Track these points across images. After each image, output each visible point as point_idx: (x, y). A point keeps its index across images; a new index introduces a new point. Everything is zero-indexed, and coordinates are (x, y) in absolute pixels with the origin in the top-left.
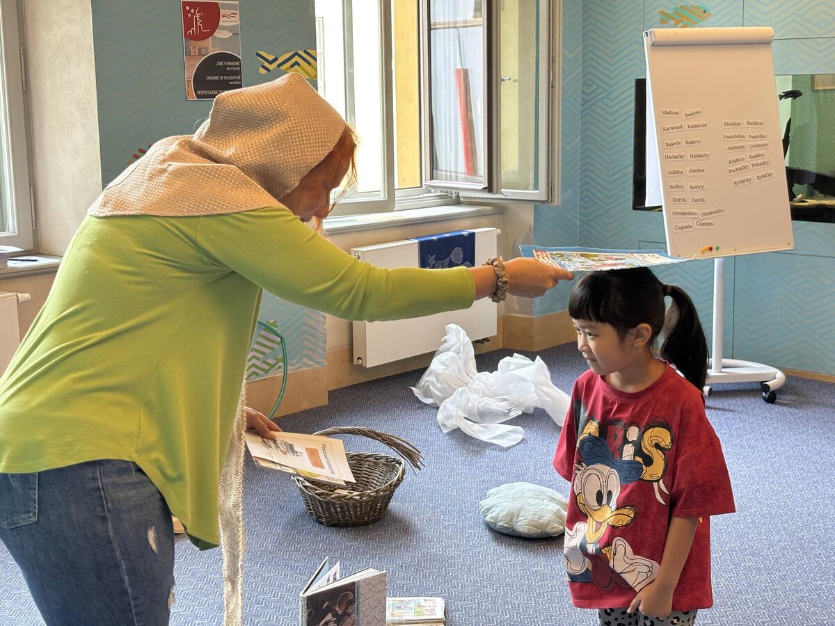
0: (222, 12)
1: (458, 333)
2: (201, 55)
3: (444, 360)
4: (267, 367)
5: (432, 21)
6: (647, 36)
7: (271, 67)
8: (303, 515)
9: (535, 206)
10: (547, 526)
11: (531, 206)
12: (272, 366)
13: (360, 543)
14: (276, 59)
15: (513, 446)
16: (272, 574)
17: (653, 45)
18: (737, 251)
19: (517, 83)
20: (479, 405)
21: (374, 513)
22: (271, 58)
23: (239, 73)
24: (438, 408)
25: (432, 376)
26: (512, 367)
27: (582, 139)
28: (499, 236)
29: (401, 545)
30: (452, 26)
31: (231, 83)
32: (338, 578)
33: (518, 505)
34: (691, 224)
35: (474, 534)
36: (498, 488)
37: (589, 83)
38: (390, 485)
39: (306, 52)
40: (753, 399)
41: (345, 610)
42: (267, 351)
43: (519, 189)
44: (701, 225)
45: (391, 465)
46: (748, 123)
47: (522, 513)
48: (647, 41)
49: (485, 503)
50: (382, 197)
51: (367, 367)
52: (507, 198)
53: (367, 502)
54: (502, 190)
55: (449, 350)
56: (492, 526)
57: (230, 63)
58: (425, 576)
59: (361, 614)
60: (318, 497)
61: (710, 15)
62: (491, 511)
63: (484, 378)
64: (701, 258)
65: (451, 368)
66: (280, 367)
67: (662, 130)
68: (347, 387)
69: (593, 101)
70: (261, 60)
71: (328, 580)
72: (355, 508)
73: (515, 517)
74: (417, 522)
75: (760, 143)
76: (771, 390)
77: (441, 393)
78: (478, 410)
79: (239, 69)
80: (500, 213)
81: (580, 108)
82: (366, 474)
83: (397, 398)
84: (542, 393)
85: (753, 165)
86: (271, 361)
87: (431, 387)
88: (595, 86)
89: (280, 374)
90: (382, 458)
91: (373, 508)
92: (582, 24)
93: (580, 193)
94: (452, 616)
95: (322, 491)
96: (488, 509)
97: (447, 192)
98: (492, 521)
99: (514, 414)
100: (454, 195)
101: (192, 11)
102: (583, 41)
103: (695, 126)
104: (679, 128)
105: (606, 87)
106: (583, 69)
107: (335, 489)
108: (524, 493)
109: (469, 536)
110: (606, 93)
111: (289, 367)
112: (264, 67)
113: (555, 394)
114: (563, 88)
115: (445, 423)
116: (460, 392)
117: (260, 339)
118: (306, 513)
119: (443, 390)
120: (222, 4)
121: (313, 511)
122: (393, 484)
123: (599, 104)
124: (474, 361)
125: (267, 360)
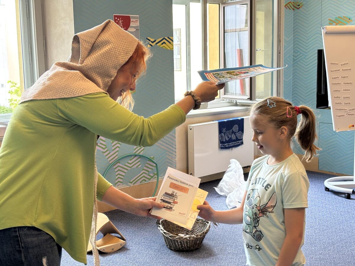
0: (132, 20)
1: (236, 163)
3: (229, 176)
4: (150, 177)
5: (225, 29)
6: (323, 29)
8: (163, 246)
12: (152, 177)
13: (189, 259)
14: (155, 41)
17: (326, 33)
19: (263, 51)
21: (196, 246)
24: (227, 197)
25: (224, 182)
27: (293, 77)
29: (208, 261)
30: (234, 31)
34: (344, 114)
37: (296, 52)
38: (203, 233)
39: (168, 38)
42: (150, 170)
44: (348, 115)
45: (204, 223)
48: (323, 32)
53: (192, 241)
54: (256, 99)
55: (231, 171)
60: (170, 238)
64: (349, 130)
65: (232, 179)
66: (155, 178)
67: (330, 72)
70: (149, 41)
72: (187, 243)
74: (215, 250)
77: (228, 190)
81: (292, 63)
86: (152, 175)
87: (223, 187)
88: (299, 53)
89: (155, 180)
90: (200, 220)
91: (195, 243)
92: (293, 25)
95: (172, 235)
97: (231, 100)
100: (235, 102)
101: (118, 19)
102: (293, 33)
103: (346, 70)
104: (338, 70)
105: (304, 53)
107: (179, 234)
110: (304, 56)
111: (160, 178)
112: (150, 44)
114: (284, 54)
115: (229, 204)
116: (236, 190)
117: (146, 165)
118: (165, 245)
119: (229, 189)
120: (131, 16)
121: (168, 244)
122: (205, 232)
123: (301, 61)
124: (243, 176)
125: (150, 174)
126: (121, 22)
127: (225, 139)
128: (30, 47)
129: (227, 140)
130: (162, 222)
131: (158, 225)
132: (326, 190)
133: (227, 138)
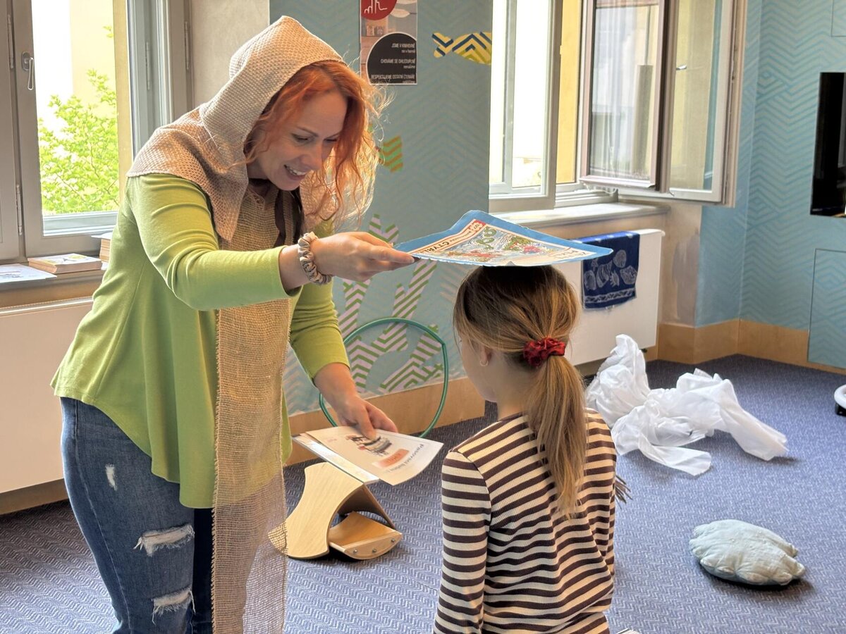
1: (629, 344)
2: (377, 35)
3: (616, 374)
4: (426, 375)
7: (447, 50)
9: (703, 207)
10: (775, 573)
11: (699, 207)
12: (431, 374)
14: (451, 42)
15: (701, 474)
20: (659, 426)
22: (446, 40)
23: (414, 56)
26: (693, 385)
27: (755, 136)
28: (663, 238)
31: (405, 67)
33: (739, 548)
35: (689, 579)
36: (708, 526)
37: (766, 75)
39: (482, 34)
42: (427, 357)
47: (745, 558)
49: (698, 543)
50: (541, 193)
52: (676, 197)
54: (671, 189)
55: (616, 363)
56: (709, 570)
57: (405, 46)
62: (707, 552)
63: (660, 396)
65: (623, 383)
66: (438, 375)
69: (770, 95)
70: (438, 42)
73: (738, 562)
77: (613, 410)
78: (656, 431)
79: (414, 51)
80: (663, 213)
81: (754, 102)
84: (727, 415)
86: (431, 369)
88: (773, 79)
89: (438, 382)
93: (750, 194)
96: (703, 551)
97: (604, 189)
98: (710, 565)
99: (696, 437)
100: (612, 193)
102: (762, 30)
105: (787, 80)
106: (760, 60)
108: (742, 534)
109: (683, 580)
111: (450, 375)
112: (439, 50)
113: (743, 417)
115: (623, 445)
116: (638, 411)
117: (420, 345)
123: (777, 98)
125: (426, 367)
127: (597, 285)
128: (147, 49)
129: (601, 286)
132: (838, 414)
133: (600, 282)
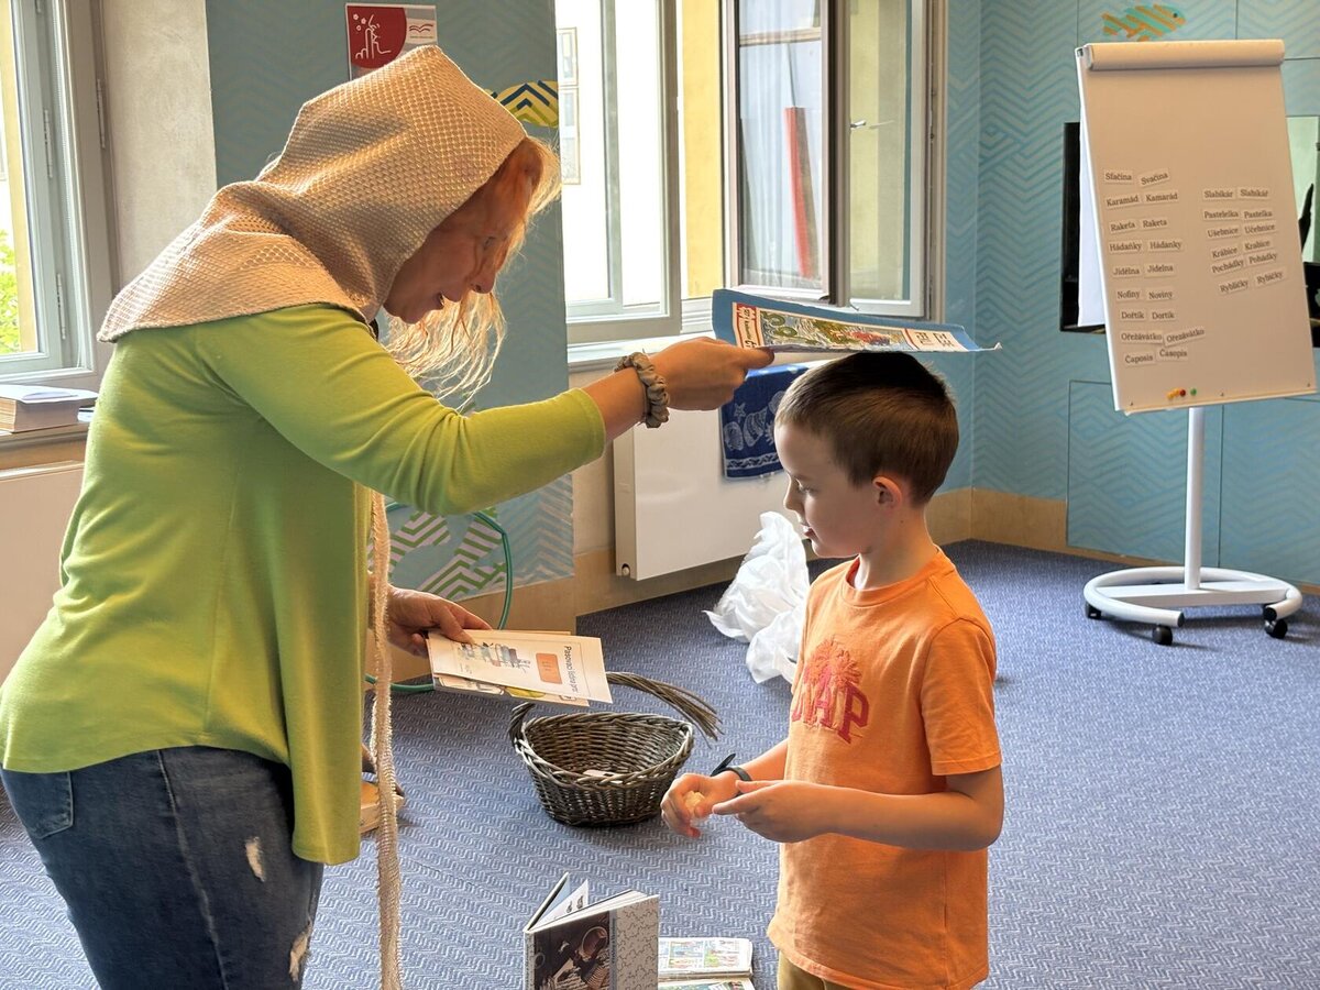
0: (410, 22)
1: (780, 527)
3: (759, 569)
4: (481, 579)
5: (742, 33)
6: (1082, 54)
8: (533, 810)
13: (623, 853)
16: (485, 900)
17: (1091, 69)
18: (1226, 396)
19: (877, 130)
21: (645, 807)
24: (749, 644)
25: (739, 594)
27: (980, 219)
29: (686, 856)
30: (773, 40)
32: (585, 904)
34: (1150, 353)
37: (992, 130)
38: (670, 764)
39: (541, 84)
40: (1249, 632)
41: (594, 956)
42: (482, 554)
43: (879, 298)
44: (1167, 355)
45: (672, 732)
46: (1244, 193)
48: (1081, 63)
50: (662, 312)
51: (638, 579)
53: (633, 790)
54: (852, 301)
55: (765, 553)
58: (723, 905)
59: (620, 962)
60: (557, 781)
61: (1183, 21)
64: (1169, 408)
65: (768, 583)
66: (500, 580)
67: (1106, 204)
68: (606, 611)
69: (998, 159)
71: (570, 908)
72: (614, 798)
75: (1262, 224)
76: (1278, 618)
77: (754, 620)
81: (976, 170)
82: (633, 747)
83: (685, 628)
85: (1251, 259)
86: (488, 570)
87: (737, 611)
88: (1000, 136)
89: (500, 589)
90: (657, 721)
91: (644, 799)
92: (979, 34)
93: (977, 305)
94: (764, 968)
95: (563, 772)
101: (363, 21)
102: (982, 64)
103: (1159, 198)
104: (1133, 200)
106: (982, 108)
107: (585, 770)
110: (1018, 146)
111: (515, 580)
114: (949, 138)
115: (760, 668)
116: (782, 618)
117: (470, 536)
118: (539, 806)
119: (756, 616)
120: (409, 9)
121: (549, 803)
122: (675, 762)
123: (1008, 162)
124: (806, 570)
125: (480, 568)
126: (372, 28)
127: (745, 442)
128: (47, 120)
129: (752, 445)
130: (528, 730)
131: (515, 740)
132: (1089, 617)
133: (748, 438)
